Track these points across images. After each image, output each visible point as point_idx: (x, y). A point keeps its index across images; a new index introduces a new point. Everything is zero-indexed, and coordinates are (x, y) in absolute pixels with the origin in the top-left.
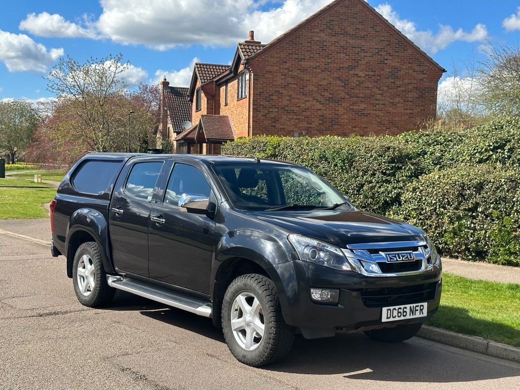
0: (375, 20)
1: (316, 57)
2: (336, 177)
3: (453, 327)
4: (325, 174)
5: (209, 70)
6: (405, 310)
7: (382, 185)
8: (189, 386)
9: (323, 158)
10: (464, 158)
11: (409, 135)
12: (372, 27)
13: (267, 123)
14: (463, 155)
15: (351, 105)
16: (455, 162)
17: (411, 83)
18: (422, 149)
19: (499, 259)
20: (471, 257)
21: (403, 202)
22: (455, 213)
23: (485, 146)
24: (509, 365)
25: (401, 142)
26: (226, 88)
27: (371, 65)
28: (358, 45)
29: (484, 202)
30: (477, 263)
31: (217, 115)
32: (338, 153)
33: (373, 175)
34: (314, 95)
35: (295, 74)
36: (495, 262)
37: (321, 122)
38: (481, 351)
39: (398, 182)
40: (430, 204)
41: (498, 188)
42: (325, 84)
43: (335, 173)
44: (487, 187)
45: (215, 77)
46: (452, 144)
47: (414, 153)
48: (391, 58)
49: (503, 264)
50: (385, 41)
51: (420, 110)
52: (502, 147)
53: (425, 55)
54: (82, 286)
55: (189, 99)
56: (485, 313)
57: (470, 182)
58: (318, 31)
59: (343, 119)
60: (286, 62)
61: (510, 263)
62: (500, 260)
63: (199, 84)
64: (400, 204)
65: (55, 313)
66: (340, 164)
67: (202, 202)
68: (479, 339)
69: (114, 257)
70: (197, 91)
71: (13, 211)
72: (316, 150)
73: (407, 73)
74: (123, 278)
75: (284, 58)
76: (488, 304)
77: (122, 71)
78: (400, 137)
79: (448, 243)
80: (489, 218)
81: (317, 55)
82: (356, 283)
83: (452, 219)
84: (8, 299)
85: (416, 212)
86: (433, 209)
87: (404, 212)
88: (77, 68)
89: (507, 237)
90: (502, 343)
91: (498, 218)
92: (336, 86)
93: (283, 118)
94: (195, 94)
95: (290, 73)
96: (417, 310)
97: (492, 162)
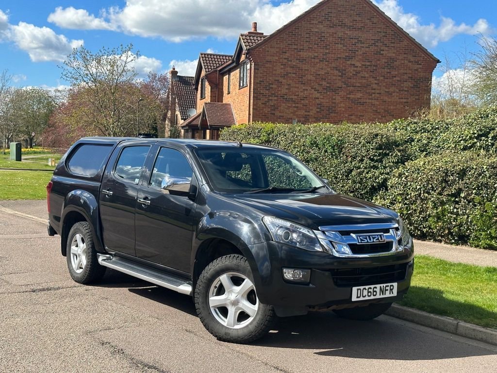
0: (372, 12)
1: (315, 48)
2: (326, 163)
3: (426, 308)
4: (316, 159)
5: (213, 59)
6: (375, 289)
7: (370, 171)
8: (163, 360)
9: (314, 144)
10: (449, 145)
11: (398, 123)
12: (369, 19)
13: (266, 110)
14: (448, 143)
15: (348, 94)
16: (441, 149)
17: (406, 74)
18: (409, 136)
19: (480, 243)
20: (453, 241)
21: (390, 187)
22: (439, 198)
23: (470, 133)
24: (476, 345)
25: (391, 129)
26: (229, 77)
27: (368, 56)
28: (356, 36)
29: (467, 188)
30: (459, 247)
31: (220, 103)
32: (328, 139)
33: (362, 160)
34: (312, 84)
35: (294, 64)
36: (477, 246)
37: (318, 110)
38: (451, 331)
39: (385, 167)
40: (415, 189)
41: (480, 175)
42: (323, 73)
43: (325, 158)
44: (470, 173)
45: (219, 66)
46: (439, 132)
47: (401, 140)
48: (387, 49)
49: (484, 248)
50: (381, 32)
51: (414, 99)
52: (486, 135)
53: (420, 46)
54: (74, 264)
55: (194, 87)
56: (459, 295)
57: (453, 168)
58: (317, 22)
59: (340, 107)
60: (286, 53)
61: (491, 247)
62: (482, 244)
63: (203, 73)
64: (387, 190)
65: (48, 289)
66: (330, 150)
67: (184, 185)
68: (449, 319)
69: (104, 237)
70: (202, 80)
71: (23, 193)
72: (308, 137)
73: (403, 63)
74: (113, 257)
75: (284, 48)
76: (464, 286)
77: (132, 60)
78: (390, 125)
79: (432, 227)
80: (471, 204)
81: (316, 46)
82: (327, 264)
83: (435, 204)
84: (5, 275)
85: (401, 197)
86: (417, 194)
87: (391, 197)
88: (90, 58)
89: (488, 222)
90: (471, 323)
91: (480, 203)
92: (333, 76)
93: (282, 107)
94: (200, 83)
95: (289, 63)
96: (387, 290)
97: (476, 149)
